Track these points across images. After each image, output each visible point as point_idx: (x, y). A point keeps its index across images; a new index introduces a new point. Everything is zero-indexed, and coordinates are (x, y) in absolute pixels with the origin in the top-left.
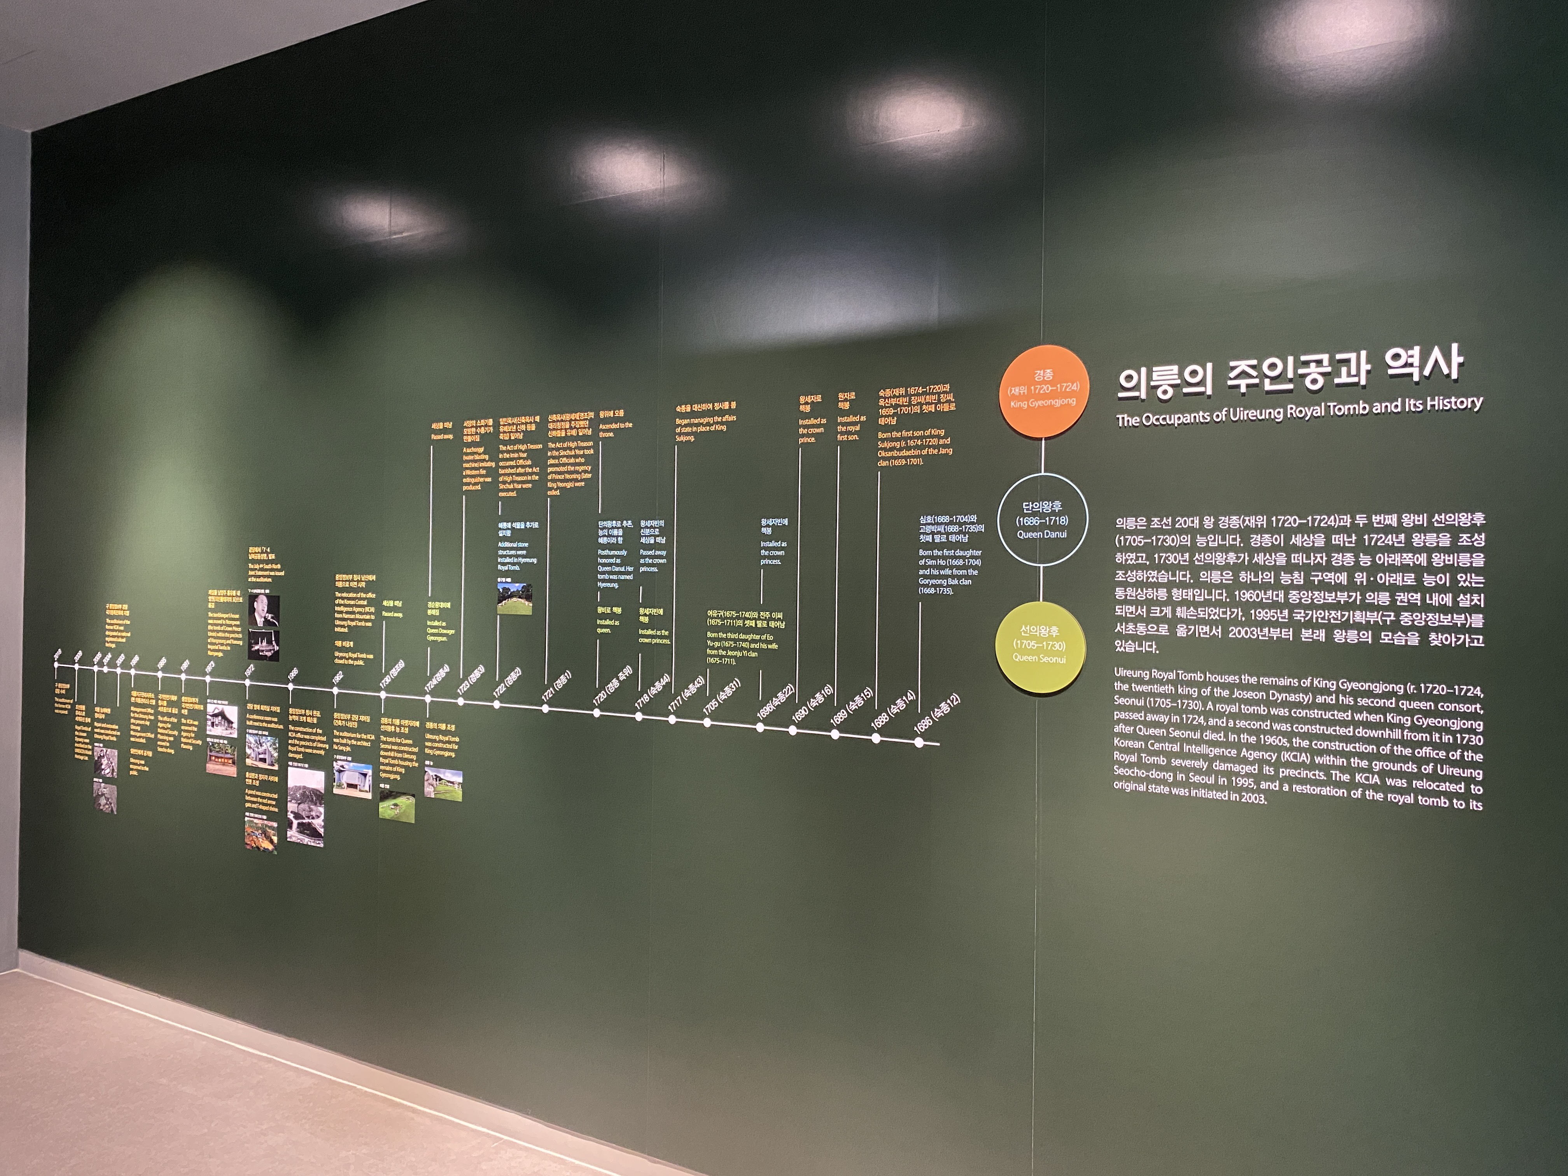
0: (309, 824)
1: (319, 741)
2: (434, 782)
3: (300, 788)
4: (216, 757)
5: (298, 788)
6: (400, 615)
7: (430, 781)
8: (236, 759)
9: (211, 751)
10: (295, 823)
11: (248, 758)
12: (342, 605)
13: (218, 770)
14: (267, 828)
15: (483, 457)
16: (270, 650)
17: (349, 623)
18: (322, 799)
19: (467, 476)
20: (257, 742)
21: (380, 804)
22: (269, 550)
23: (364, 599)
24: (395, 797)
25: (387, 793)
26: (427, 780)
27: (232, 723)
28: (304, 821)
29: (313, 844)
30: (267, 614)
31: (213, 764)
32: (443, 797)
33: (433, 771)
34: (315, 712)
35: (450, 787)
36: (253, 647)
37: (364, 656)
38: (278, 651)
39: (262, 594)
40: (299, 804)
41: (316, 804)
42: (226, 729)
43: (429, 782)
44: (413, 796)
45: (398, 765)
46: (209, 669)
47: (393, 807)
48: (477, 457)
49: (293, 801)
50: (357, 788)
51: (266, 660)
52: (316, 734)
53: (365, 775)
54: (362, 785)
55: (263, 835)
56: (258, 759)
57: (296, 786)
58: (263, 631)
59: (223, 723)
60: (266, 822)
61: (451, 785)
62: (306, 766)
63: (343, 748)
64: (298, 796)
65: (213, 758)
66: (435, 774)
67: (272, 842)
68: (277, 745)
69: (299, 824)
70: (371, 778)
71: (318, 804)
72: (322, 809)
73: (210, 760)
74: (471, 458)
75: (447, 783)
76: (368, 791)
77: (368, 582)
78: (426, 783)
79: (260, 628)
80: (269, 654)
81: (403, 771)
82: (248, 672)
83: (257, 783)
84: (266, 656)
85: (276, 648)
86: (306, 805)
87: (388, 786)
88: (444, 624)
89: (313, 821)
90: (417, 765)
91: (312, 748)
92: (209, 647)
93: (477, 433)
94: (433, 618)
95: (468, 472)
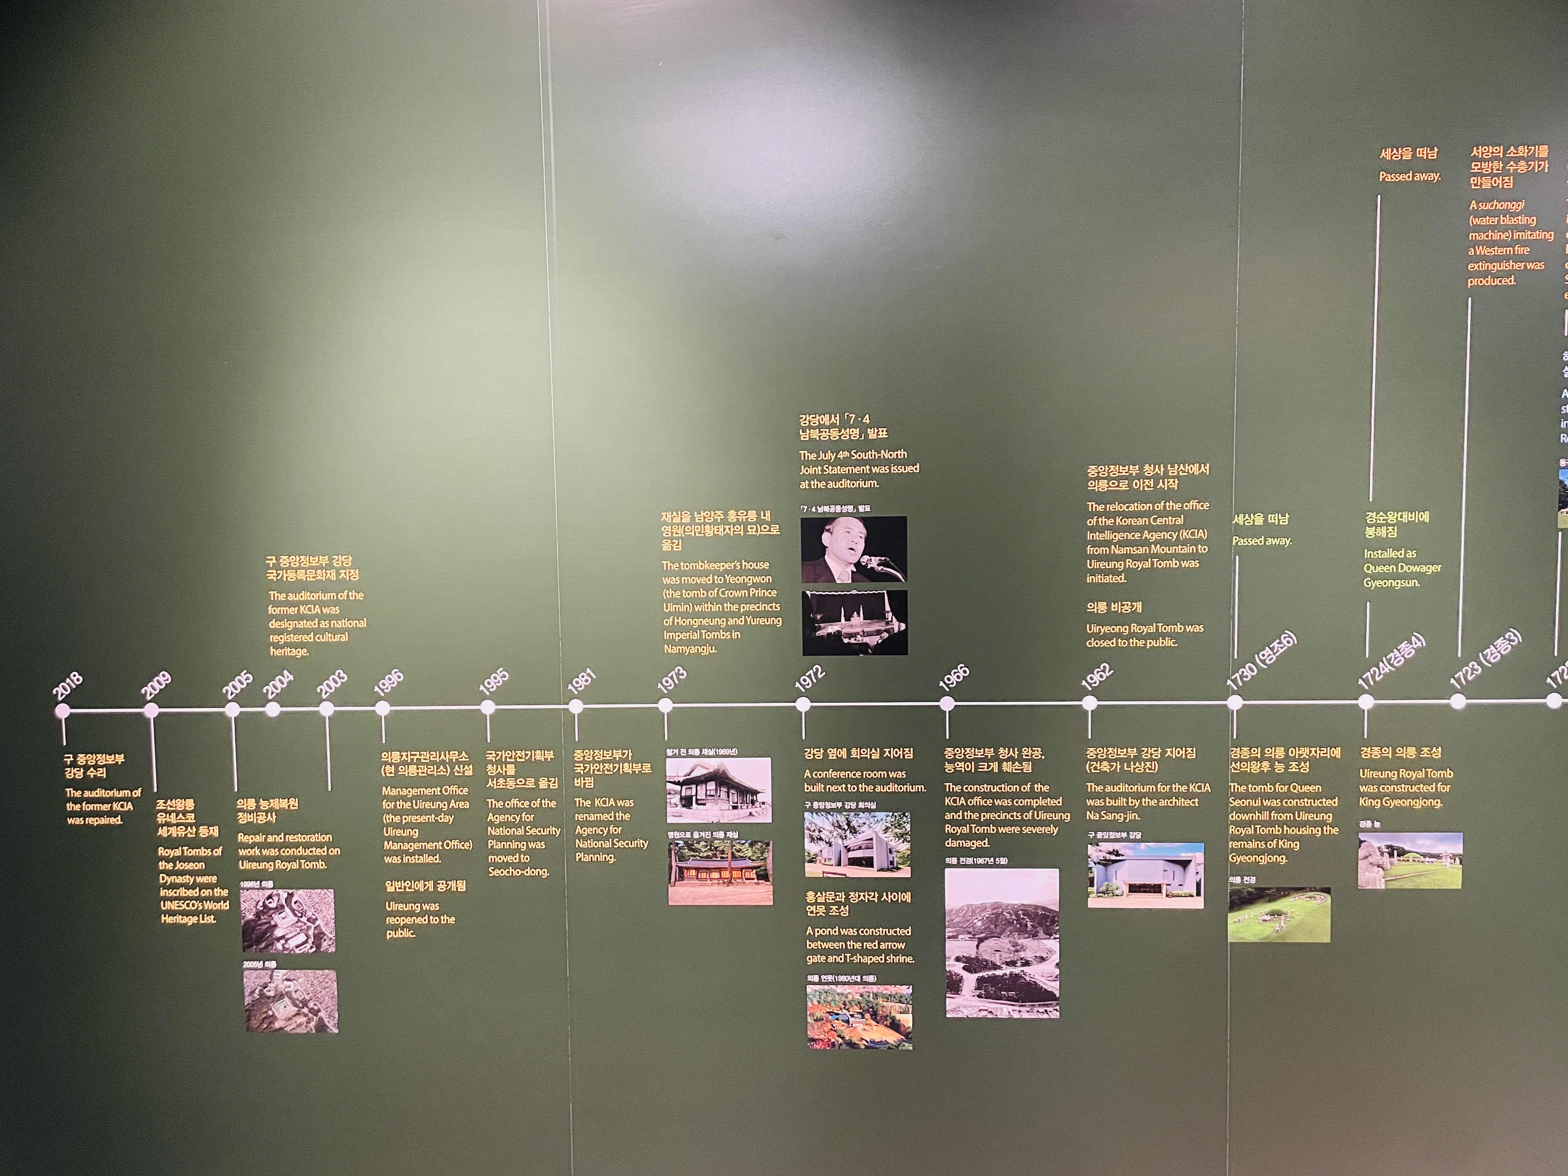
0: (1015, 977)
1: (1039, 808)
2: (1386, 858)
3: (983, 908)
4: (698, 869)
5: (973, 910)
6: (1286, 542)
7: (1376, 858)
8: (770, 866)
9: (682, 858)
10: (970, 980)
11: (811, 861)
12: (1107, 528)
13: (708, 896)
14: (880, 1001)
15: (1522, 220)
16: (878, 633)
17: (1129, 563)
18: (1053, 922)
19: (1477, 259)
20: (840, 827)
21: (1229, 915)
22: (867, 420)
23: (1175, 514)
24: (1273, 899)
25: (1249, 893)
26: (1366, 857)
27: (755, 793)
28: (998, 973)
29: (1026, 1016)
30: (866, 558)
31: (694, 885)
32: (1409, 885)
33: (1379, 839)
34: (1026, 751)
35: (1430, 866)
36: (820, 628)
37: (1179, 628)
38: (903, 634)
39: (848, 514)
40: (981, 940)
41: (1035, 935)
42: (735, 808)
43: (1371, 859)
44: (1327, 891)
45: (1282, 837)
46: (668, 683)
47: (1268, 918)
48: (1506, 221)
49: (960, 937)
50: (1160, 892)
51: (866, 653)
52: (1033, 795)
53: (1185, 864)
54: (1176, 883)
55: (867, 1016)
56: (844, 861)
57: (969, 906)
58: (854, 592)
59: (723, 795)
60: (875, 988)
61: (1435, 860)
62: (1003, 861)
63: (1120, 817)
64: (979, 924)
65: (693, 873)
66: (1388, 843)
67: (895, 1026)
68: (908, 827)
69: (980, 981)
70: (1201, 869)
71: (1041, 934)
72: (1054, 944)
73: (681, 877)
74: (1486, 221)
75: (1422, 858)
76: (1194, 893)
77: (1185, 481)
78: (1362, 864)
79: (844, 586)
80: (873, 641)
81: (1296, 846)
82: (807, 681)
83: (845, 911)
84: (866, 644)
85: (897, 626)
86: (1006, 940)
87: (1253, 880)
88: (1411, 554)
89: (1025, 969)
90: (1335, 831)
91: (1022, 823)
92: (667, 635)
93: (1505, 173)
94: (1381, 544)
95: (1482, 251)
